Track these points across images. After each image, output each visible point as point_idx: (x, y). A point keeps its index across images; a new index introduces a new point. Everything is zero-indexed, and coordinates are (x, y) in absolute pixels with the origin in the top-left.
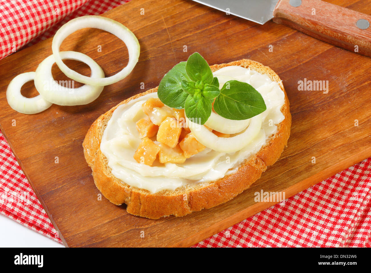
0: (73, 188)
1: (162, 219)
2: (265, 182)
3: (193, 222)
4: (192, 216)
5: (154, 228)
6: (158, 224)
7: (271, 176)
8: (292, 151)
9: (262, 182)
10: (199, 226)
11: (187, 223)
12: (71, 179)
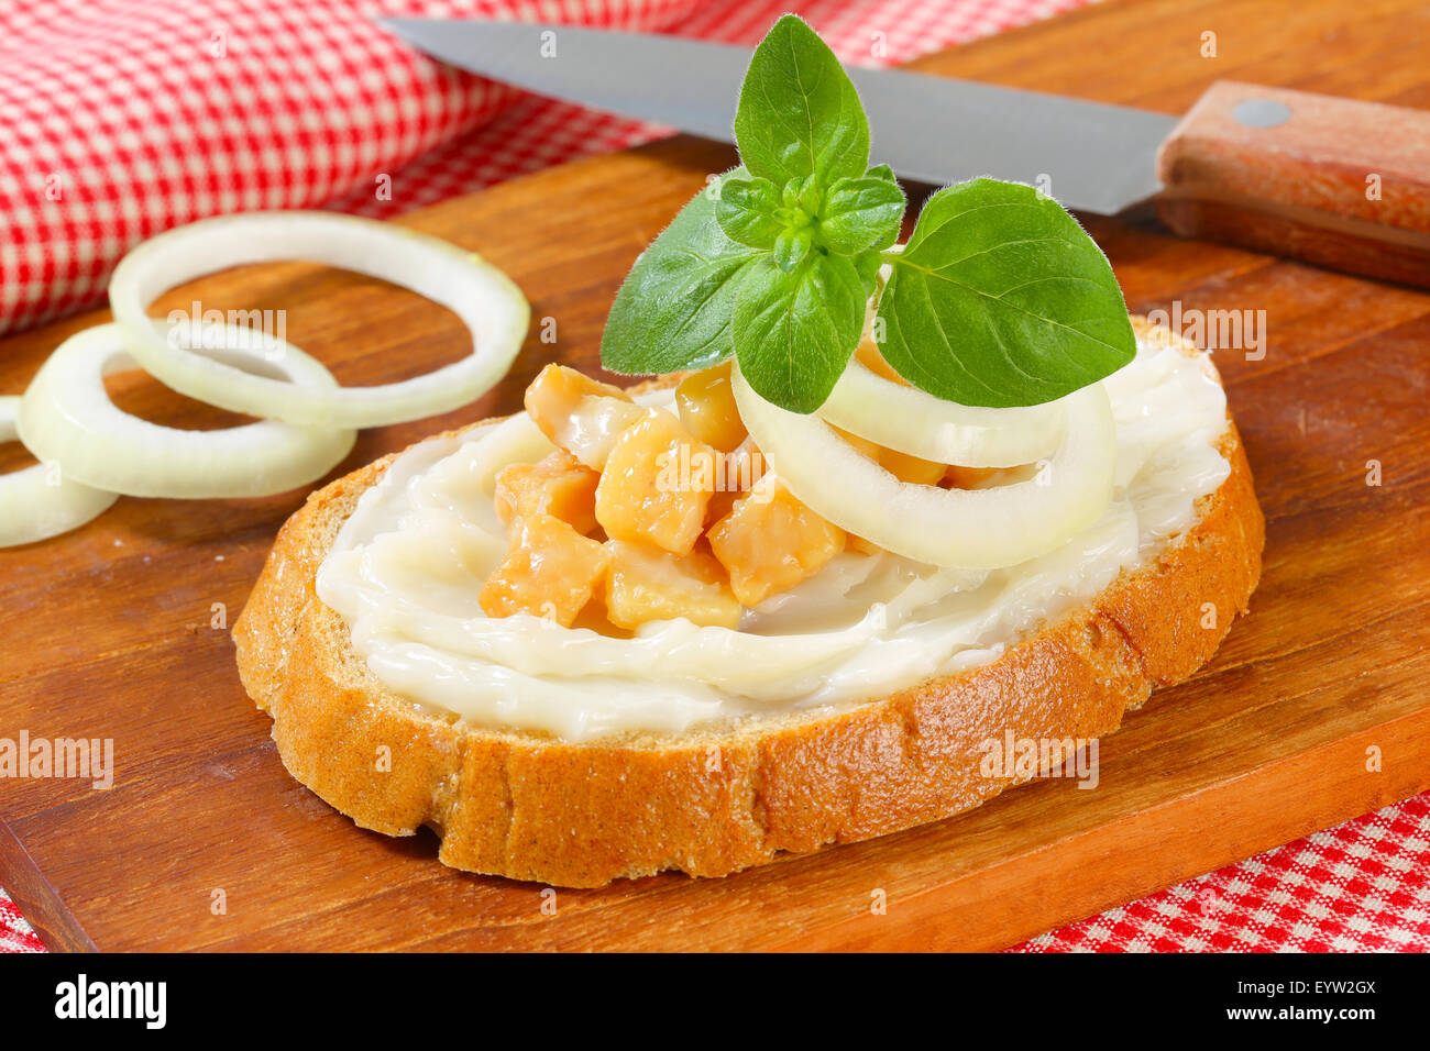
0: (176, 792)
1: (619, 885)
2: (1144, 748)
3: (779, 899)
4: (773, 877)
5: (579, 923)
6: (600, 909)
7: (1171, 729)
8: (1273, 642)
9: (1126, 750)
10: (806, 912)
11: (747, 901)
12: (170, 761)
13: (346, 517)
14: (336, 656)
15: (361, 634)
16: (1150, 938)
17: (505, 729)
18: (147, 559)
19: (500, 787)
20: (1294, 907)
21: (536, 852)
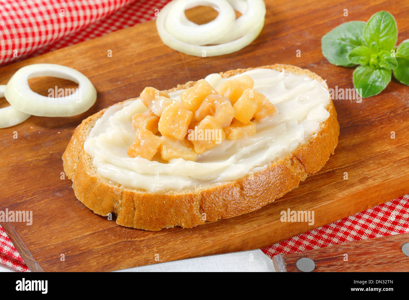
0: (46, 200)
1: (164, 230)
2: (305, 193)
3: (206, 234)
4: (205, 228)
5: (153, 240)
6: (158, 236)
7: (312, 188)
8: (341, 164)
9: (300, 194)
10: (213, 238)
11: (198, 235)
12: (44, 191)
13: (93, 127)
14: (89, 167)
15: (96, 161)
16: (305, 245)
17: (133, 189)
18: (39, 132)
19: (132, 204)
20: (343, 237)
21: (141, 221)
